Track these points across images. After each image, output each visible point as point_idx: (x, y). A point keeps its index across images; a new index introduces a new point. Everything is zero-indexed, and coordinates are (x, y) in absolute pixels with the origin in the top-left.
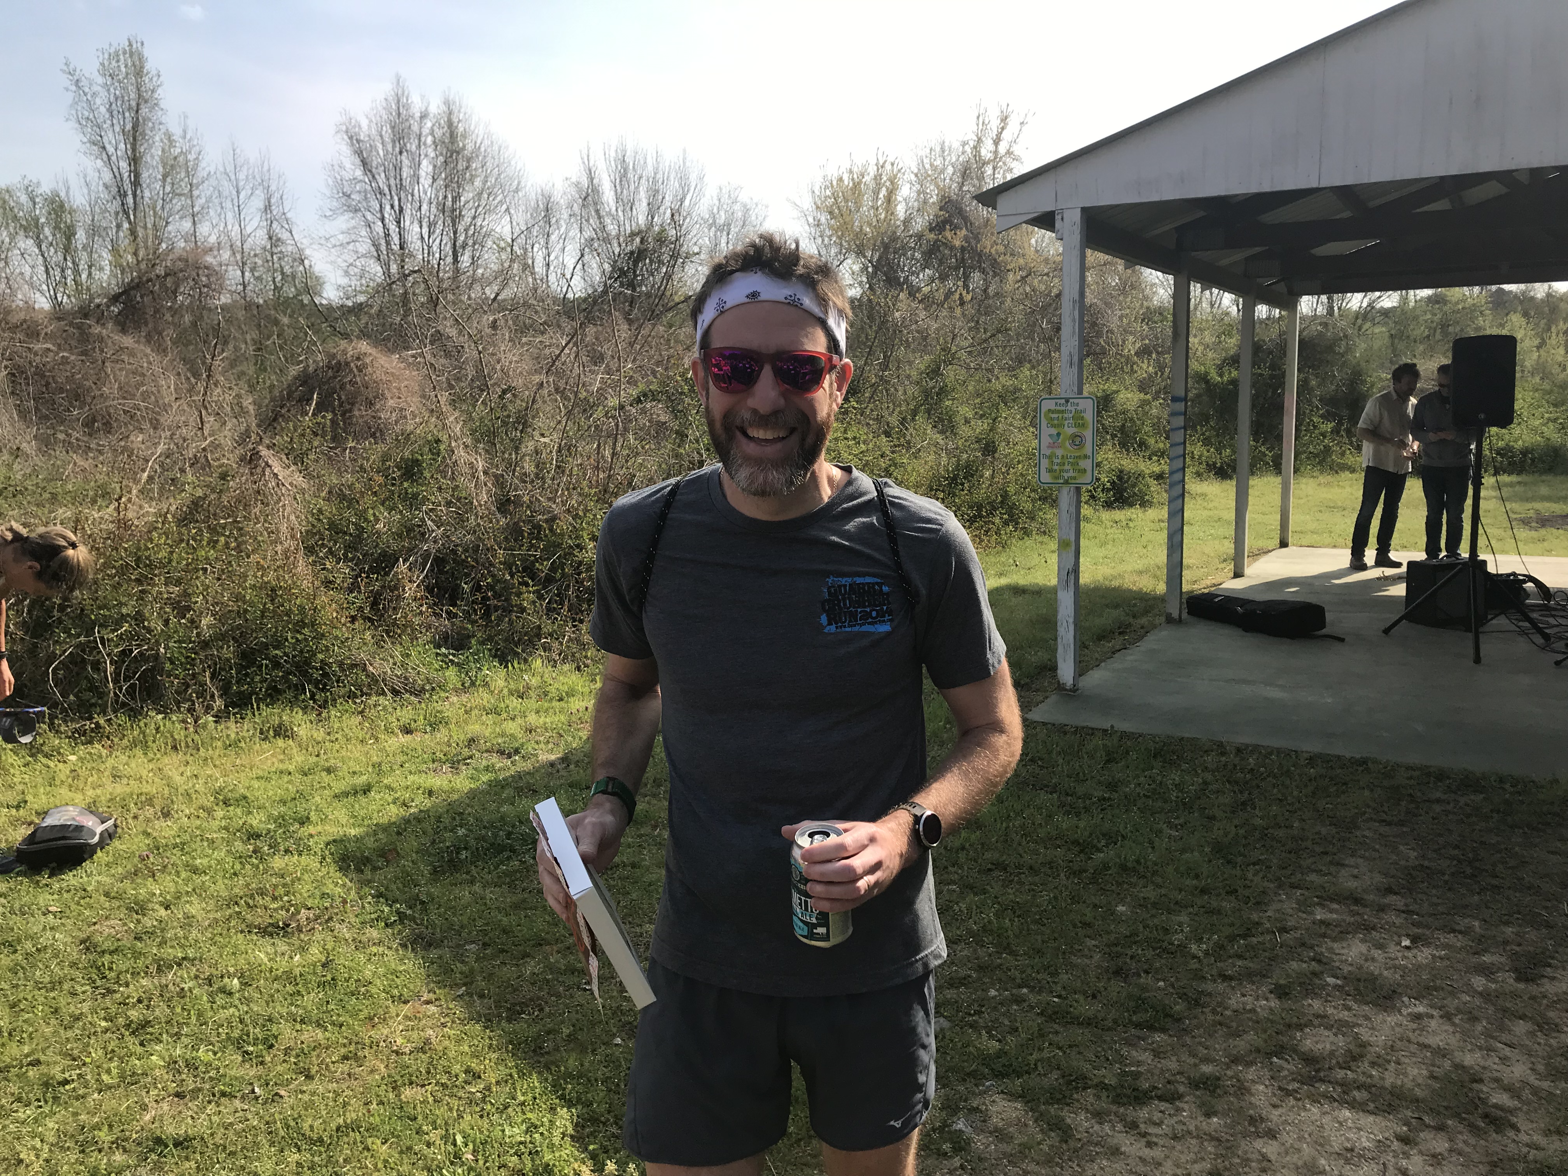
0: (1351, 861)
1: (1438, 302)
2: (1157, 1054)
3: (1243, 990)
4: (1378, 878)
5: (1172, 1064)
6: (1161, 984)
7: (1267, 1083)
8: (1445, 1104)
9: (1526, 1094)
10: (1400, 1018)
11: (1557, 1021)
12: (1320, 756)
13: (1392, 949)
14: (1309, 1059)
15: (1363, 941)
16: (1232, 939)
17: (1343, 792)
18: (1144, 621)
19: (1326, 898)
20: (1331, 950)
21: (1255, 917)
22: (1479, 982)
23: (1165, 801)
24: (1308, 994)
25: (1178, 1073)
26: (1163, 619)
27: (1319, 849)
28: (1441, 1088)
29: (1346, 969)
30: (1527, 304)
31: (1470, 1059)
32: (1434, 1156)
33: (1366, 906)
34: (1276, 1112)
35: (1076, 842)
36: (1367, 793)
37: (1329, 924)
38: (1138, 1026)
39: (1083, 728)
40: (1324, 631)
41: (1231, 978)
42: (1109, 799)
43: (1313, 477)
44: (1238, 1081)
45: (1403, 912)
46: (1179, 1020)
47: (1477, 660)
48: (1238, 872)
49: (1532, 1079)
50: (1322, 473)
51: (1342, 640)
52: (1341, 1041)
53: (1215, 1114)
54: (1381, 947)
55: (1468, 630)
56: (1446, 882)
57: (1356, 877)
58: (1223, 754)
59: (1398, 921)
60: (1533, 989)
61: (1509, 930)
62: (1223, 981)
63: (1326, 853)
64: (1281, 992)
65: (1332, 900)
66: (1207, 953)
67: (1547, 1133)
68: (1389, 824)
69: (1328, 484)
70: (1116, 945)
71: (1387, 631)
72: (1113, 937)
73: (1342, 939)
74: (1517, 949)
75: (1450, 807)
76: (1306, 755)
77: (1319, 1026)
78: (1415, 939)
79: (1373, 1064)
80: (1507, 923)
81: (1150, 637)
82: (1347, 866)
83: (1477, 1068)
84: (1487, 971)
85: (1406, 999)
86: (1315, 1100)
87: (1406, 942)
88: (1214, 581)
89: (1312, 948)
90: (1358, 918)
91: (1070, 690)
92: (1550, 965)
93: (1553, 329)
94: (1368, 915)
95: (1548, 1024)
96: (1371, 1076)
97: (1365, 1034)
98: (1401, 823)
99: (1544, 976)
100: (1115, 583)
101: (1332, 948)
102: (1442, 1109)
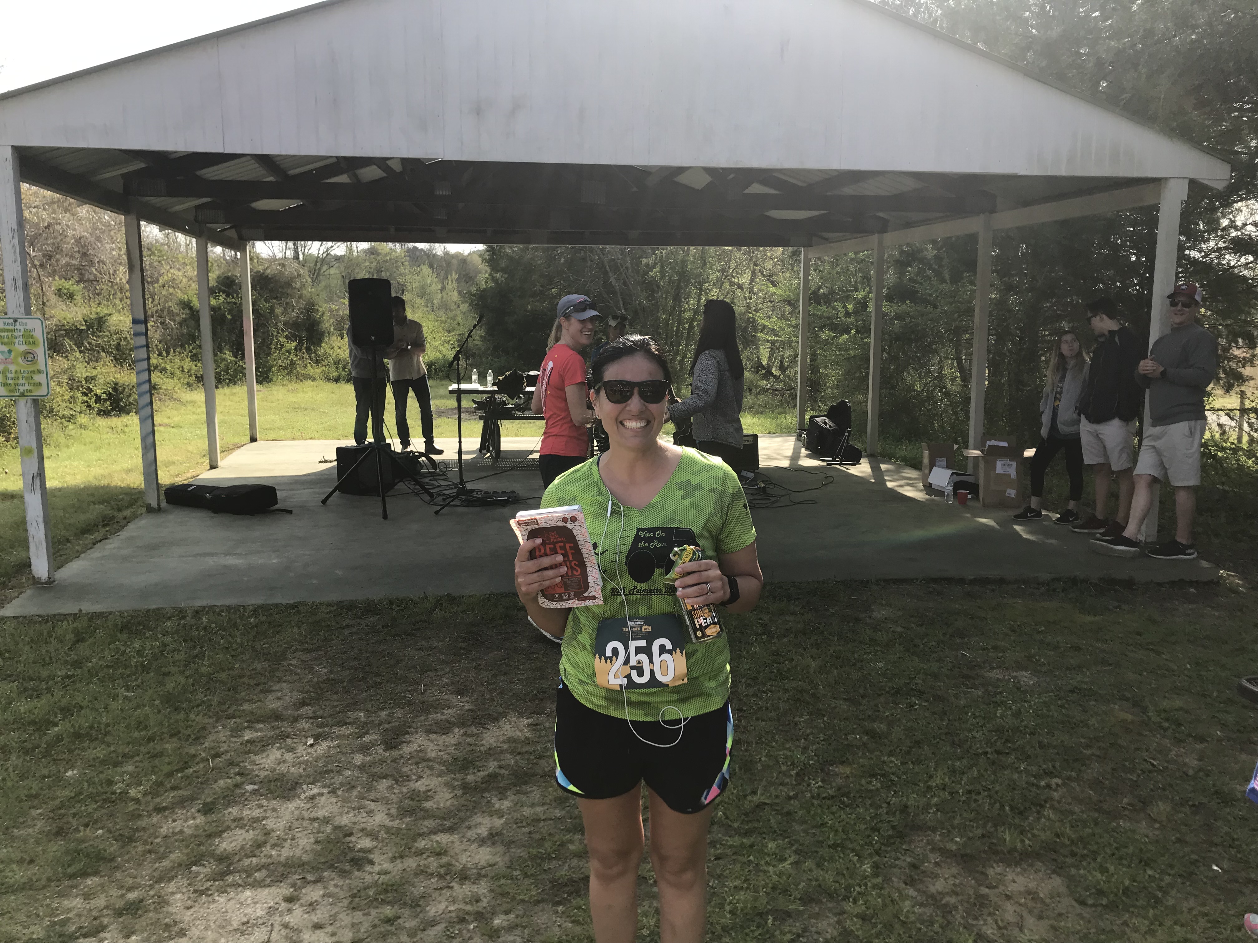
0: (277, 687)
1: (373, 254)
2: (87, 897)
3: (175, 817)
4: (297, 696)
5: (100, 901)
6: (100, 832)
7: (185, 890)
8: (323, 860)
9: (383, 834)
10: (299, 802)
11: (409, 773)
12: (262, 607)
13: (300, 749)
14: (223, 858)
15: (279, 748)
16: (170, 775)
17: (278, 633)
18: (127, 513)
19: (254, 720)
20: (253, 763)
21: (192, 751)
22: (359, 759)
23: (126, 667)
24: (229, 804)
25: (105, 908)
26: (144, 510)
27: (252, 682)
28: (322, 849)
29: (263, 774)
30: (431, 259)
31: (345, 820)
32: (311, 904)
33: (283, 720)
34: (189, 913)
35: (33, 723)
36: (295, 630)
37: (254, 742)
38: (72, 876)
39: (54, 616)
40: (277, 506)
41: (165, 809)
42: (73, 675)
43: (283, 385)
44: (159, 897)
45: (311, 718)
46: (112, 860)
47: (385, 517)
48: (182, 715)
49: (388, 823)
50: (290, 381)
51: (290, 512)
52: (251, 834)
53: (133, 933)
54: (292, 750)
55: (379, 496)
56: (344, 688)
57: (279, 698)
58: (183, 618)
59: (307, 726)
60: (395, 753)
61: (384, 714)
62: (158, 814)
63: (258, 685)
64: (207, 809)
65: (258, 722)
66: (145, 794)
67: (393, 859)
68: (310, 651)
69: (294, 391)
70: (60, 808)
71: (324, 502)
72: (57, 802)
73: (263, 751)
74: (387, 726)
75: (355, 630)
76: (251, 608)
77: (236, 827)
78: (317, 738)
79: (274, 846)
80: (383, 709)
81: (131, 526)
82: (274, 691)
83: (349, 825)
84: (365, 749)
85: (305, 786)
86: (222, 891)
87: (311, 741)
88: (194, 474)
89: (238, 765)
90: (277, 732)
91: (46, 583)
92: (408, 733)
93: (449, 278)
94: (285, 727)
95: (402, 777)
96: (271, 856)
97: (270, 823)
98: (318, 649)
99: (403, 742)
100: (104, 482)
101: (254, 761)
102: (320, 866)
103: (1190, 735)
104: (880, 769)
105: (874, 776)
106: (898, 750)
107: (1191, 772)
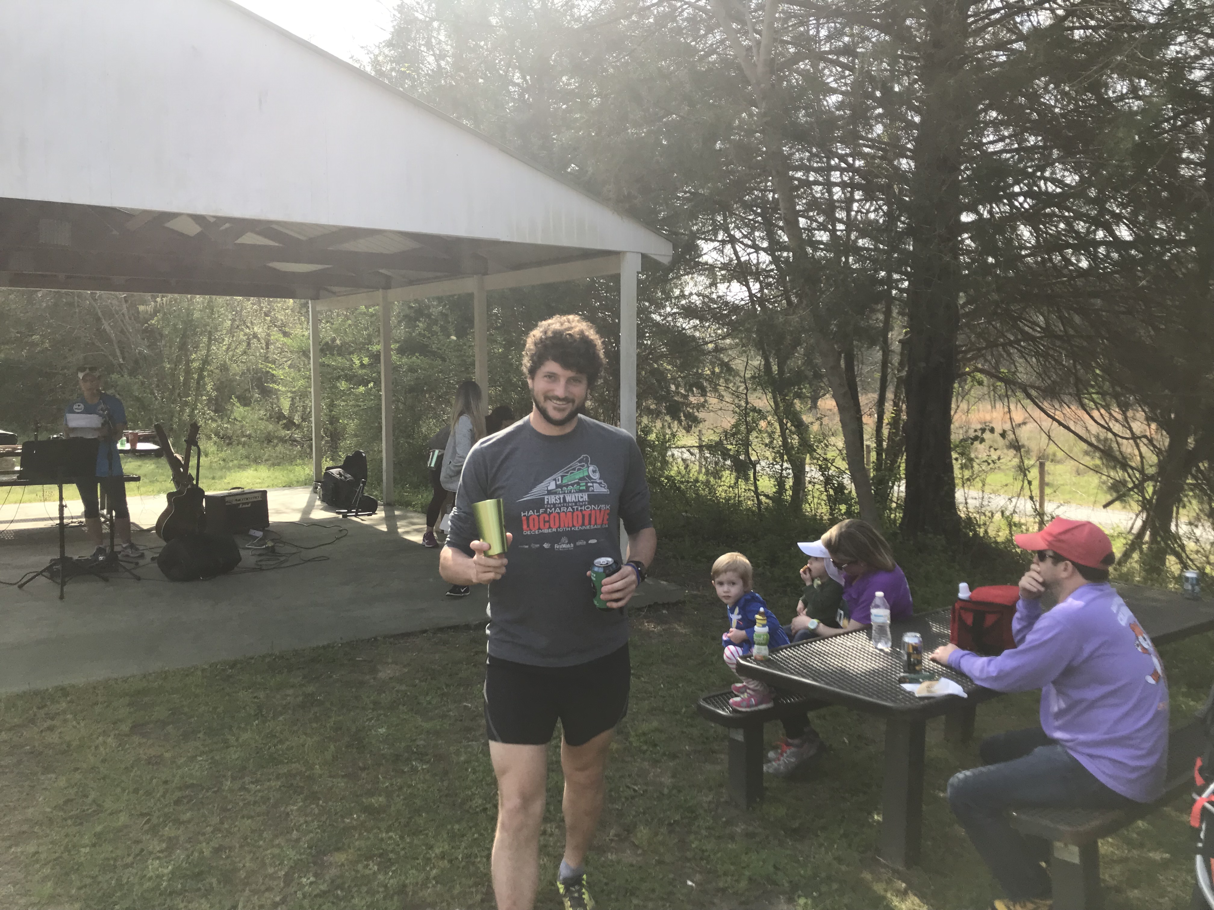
103: (664, 754)
104: (378, 849)
105: (369, 858)
106: (396, 825)
107: (666, 791)
